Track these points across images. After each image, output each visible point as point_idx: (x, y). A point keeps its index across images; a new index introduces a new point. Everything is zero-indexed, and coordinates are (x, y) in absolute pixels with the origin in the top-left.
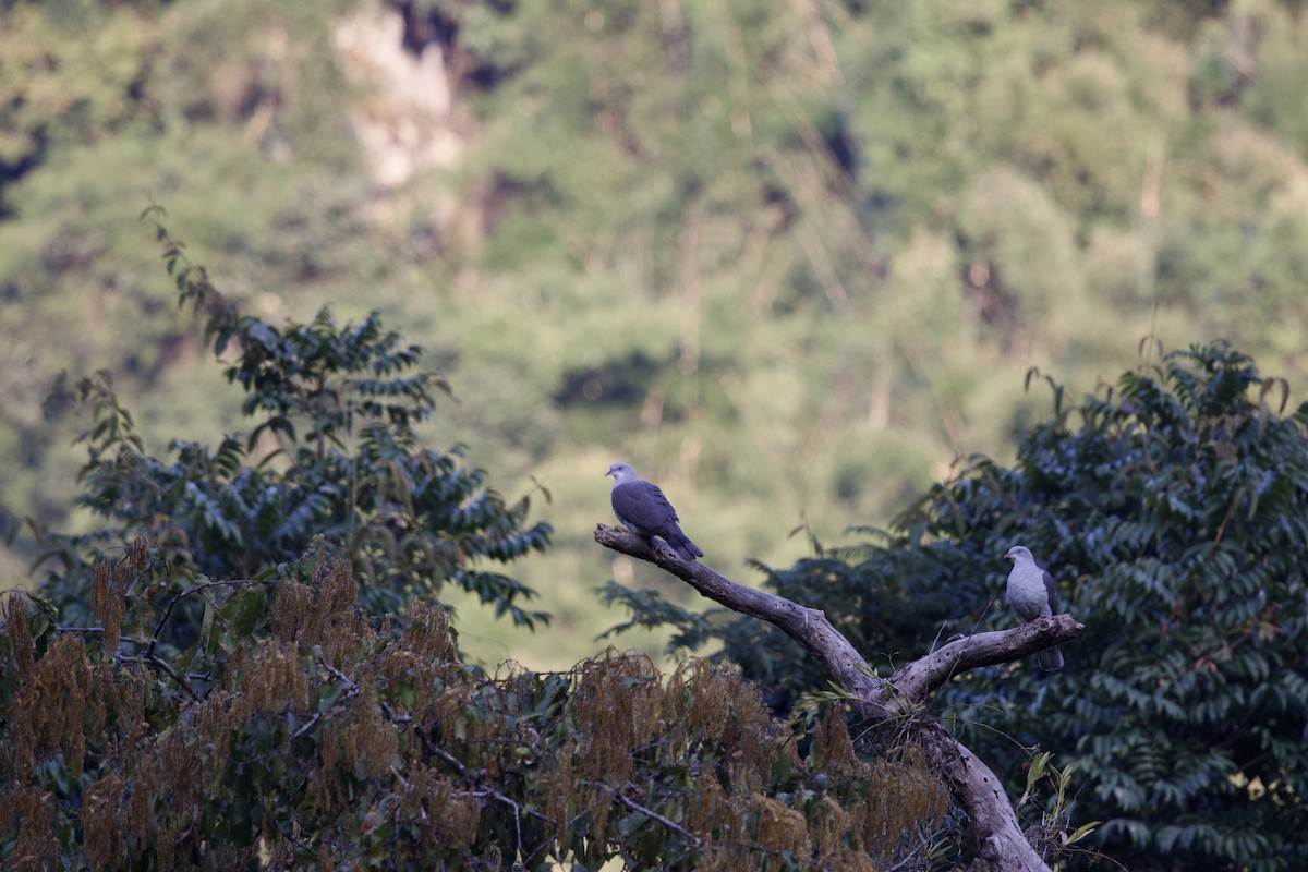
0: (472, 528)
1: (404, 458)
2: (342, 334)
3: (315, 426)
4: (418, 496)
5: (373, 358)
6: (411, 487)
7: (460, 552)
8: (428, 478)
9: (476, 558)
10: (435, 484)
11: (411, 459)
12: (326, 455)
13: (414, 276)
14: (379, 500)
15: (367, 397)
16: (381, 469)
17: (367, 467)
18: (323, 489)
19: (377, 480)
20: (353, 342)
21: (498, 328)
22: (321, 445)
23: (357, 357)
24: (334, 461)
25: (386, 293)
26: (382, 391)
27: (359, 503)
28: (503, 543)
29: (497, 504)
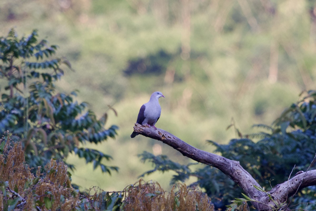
0: (81, 129)
1: (50, 97)
2: (20, 41)
3: (9, 83)
4: (56, 114)
5: (35, 52)
6: (53, 110)
7: (76, 140)
8: (61, 106)
9: (83, 142)
10: (64, 108)
11: (53, 98)
12: (14, 96)
13: (59, 17)
14: (38, 117)
15: (33, 69)
16: (39, 102)
17: (33, 101)
18: (13, 112)
19: (38, 107)
20: (25, 44)
21: (98, 40)
22: (12, 92)
23: (28, 51)
24: (18, 99)
25: (46, 26)
26: (39, 66)
27: (29, 118)
28: (96, 135)
29: (93, 117)
